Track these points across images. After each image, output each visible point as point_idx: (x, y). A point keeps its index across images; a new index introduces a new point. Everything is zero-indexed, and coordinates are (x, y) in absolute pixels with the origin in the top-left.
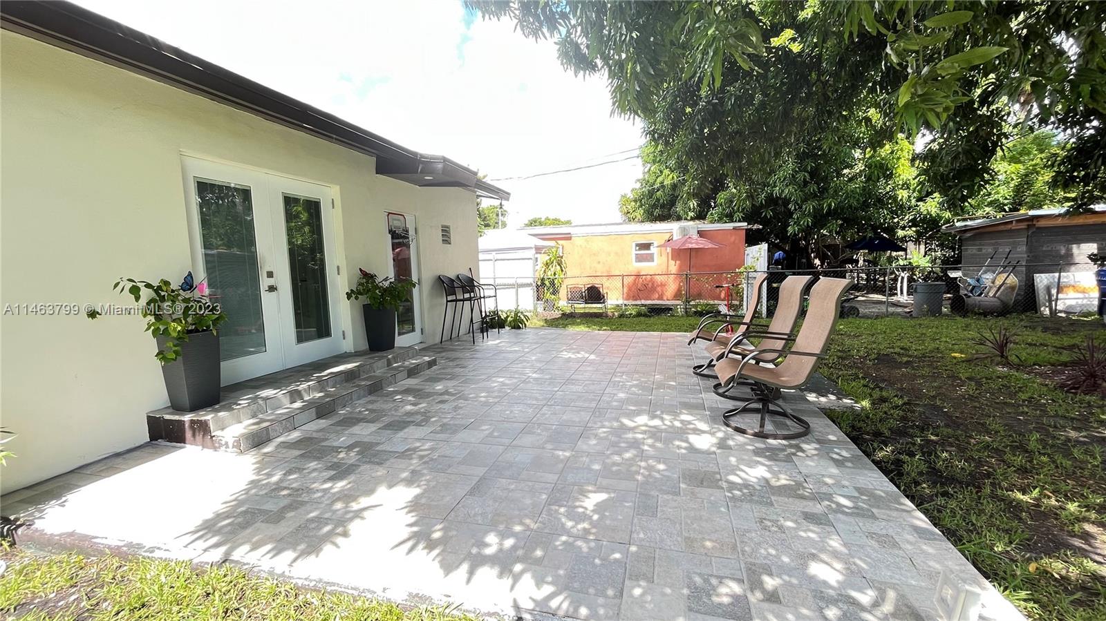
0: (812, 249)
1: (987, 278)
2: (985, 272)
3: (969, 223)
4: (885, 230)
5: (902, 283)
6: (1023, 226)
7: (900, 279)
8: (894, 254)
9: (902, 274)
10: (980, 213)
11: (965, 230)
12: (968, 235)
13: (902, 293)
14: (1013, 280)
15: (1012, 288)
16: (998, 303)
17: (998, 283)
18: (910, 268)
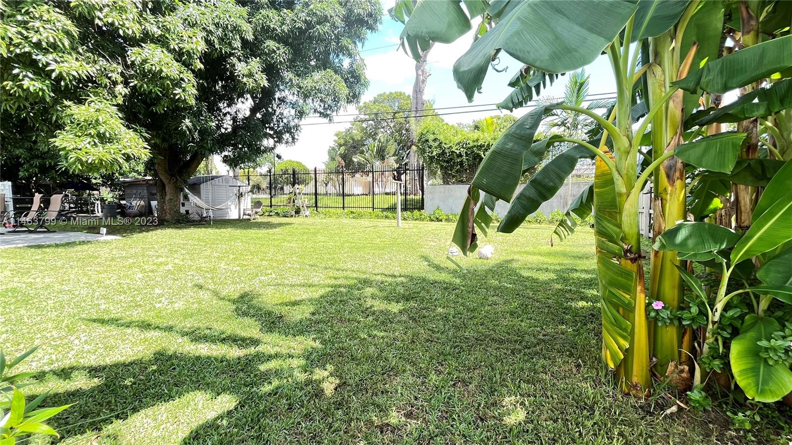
0: (33, 187)
1: (134, 203)
2: (133, 200)
3: (126, 179)
4: (85, 179)
5: (98, 207)
6: (144, 183)
7: (96, 204)
8: (92, 192)
9: (97, 202)
10: (131, 175)
11: (124, 182)
12: (126, 184)
13: (98, 212)
14: (142, 203)
15: (143, 206)
16: (138, 212)
17: (138, 204)
18: (102, 200)
